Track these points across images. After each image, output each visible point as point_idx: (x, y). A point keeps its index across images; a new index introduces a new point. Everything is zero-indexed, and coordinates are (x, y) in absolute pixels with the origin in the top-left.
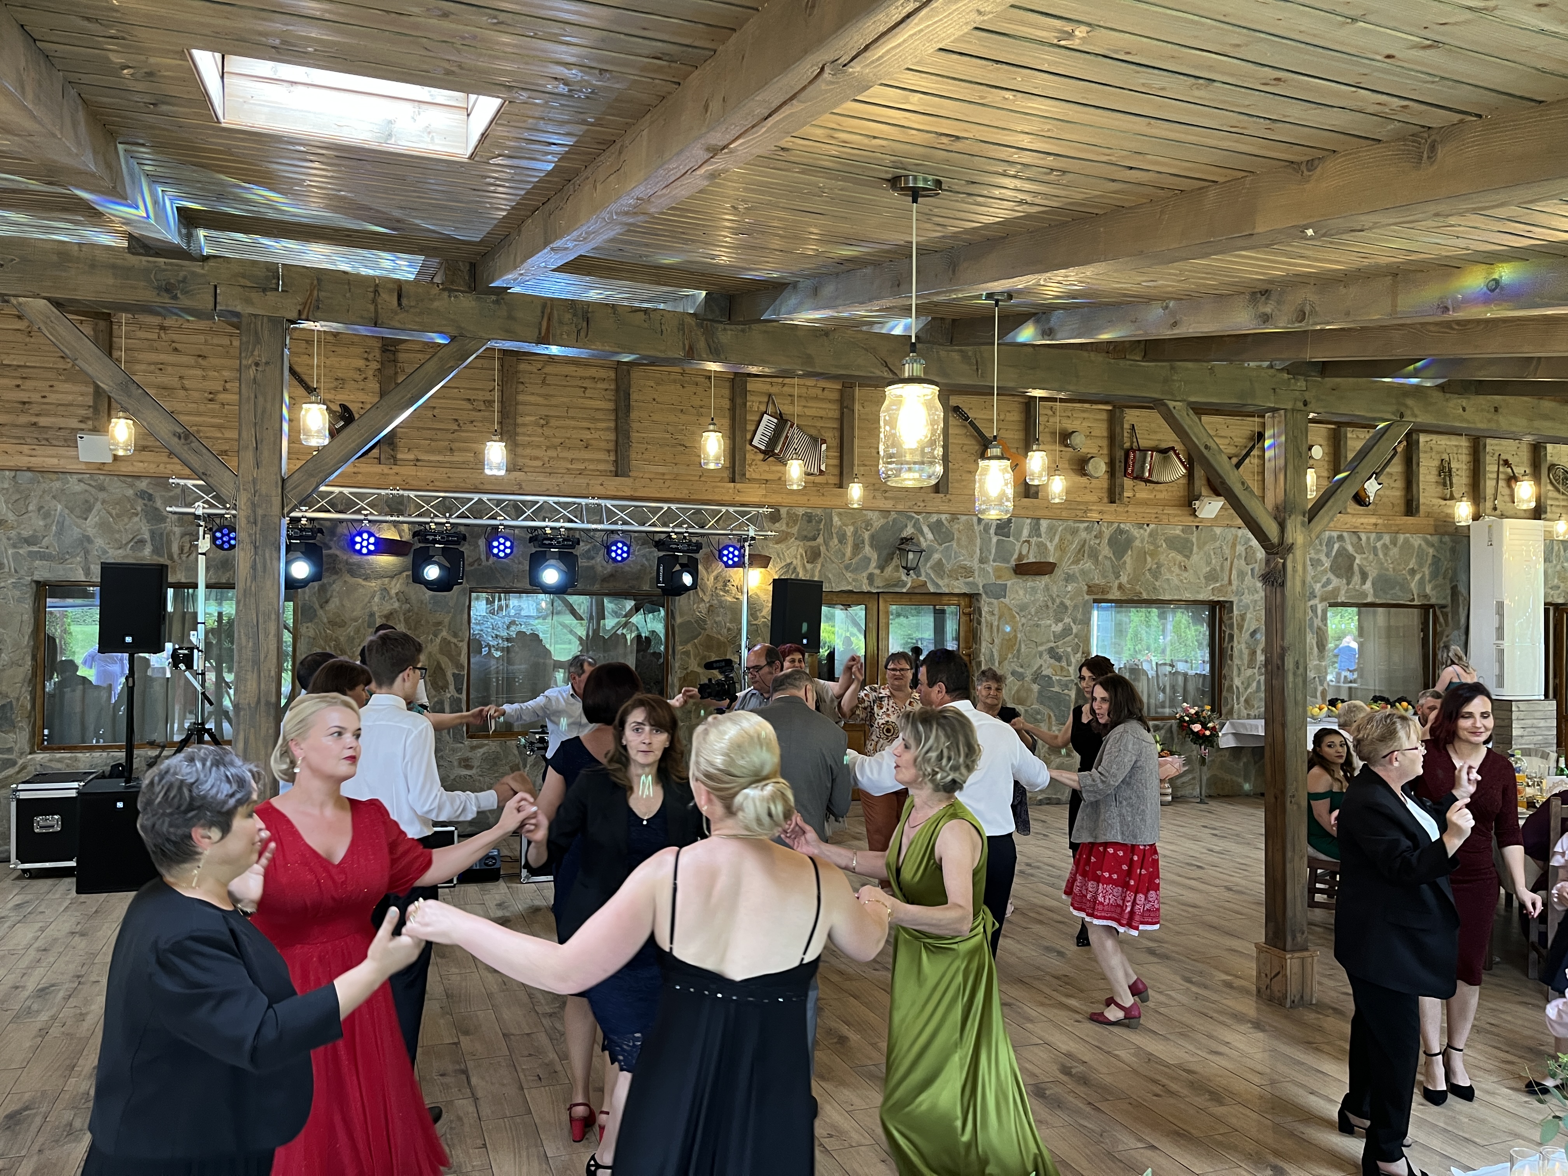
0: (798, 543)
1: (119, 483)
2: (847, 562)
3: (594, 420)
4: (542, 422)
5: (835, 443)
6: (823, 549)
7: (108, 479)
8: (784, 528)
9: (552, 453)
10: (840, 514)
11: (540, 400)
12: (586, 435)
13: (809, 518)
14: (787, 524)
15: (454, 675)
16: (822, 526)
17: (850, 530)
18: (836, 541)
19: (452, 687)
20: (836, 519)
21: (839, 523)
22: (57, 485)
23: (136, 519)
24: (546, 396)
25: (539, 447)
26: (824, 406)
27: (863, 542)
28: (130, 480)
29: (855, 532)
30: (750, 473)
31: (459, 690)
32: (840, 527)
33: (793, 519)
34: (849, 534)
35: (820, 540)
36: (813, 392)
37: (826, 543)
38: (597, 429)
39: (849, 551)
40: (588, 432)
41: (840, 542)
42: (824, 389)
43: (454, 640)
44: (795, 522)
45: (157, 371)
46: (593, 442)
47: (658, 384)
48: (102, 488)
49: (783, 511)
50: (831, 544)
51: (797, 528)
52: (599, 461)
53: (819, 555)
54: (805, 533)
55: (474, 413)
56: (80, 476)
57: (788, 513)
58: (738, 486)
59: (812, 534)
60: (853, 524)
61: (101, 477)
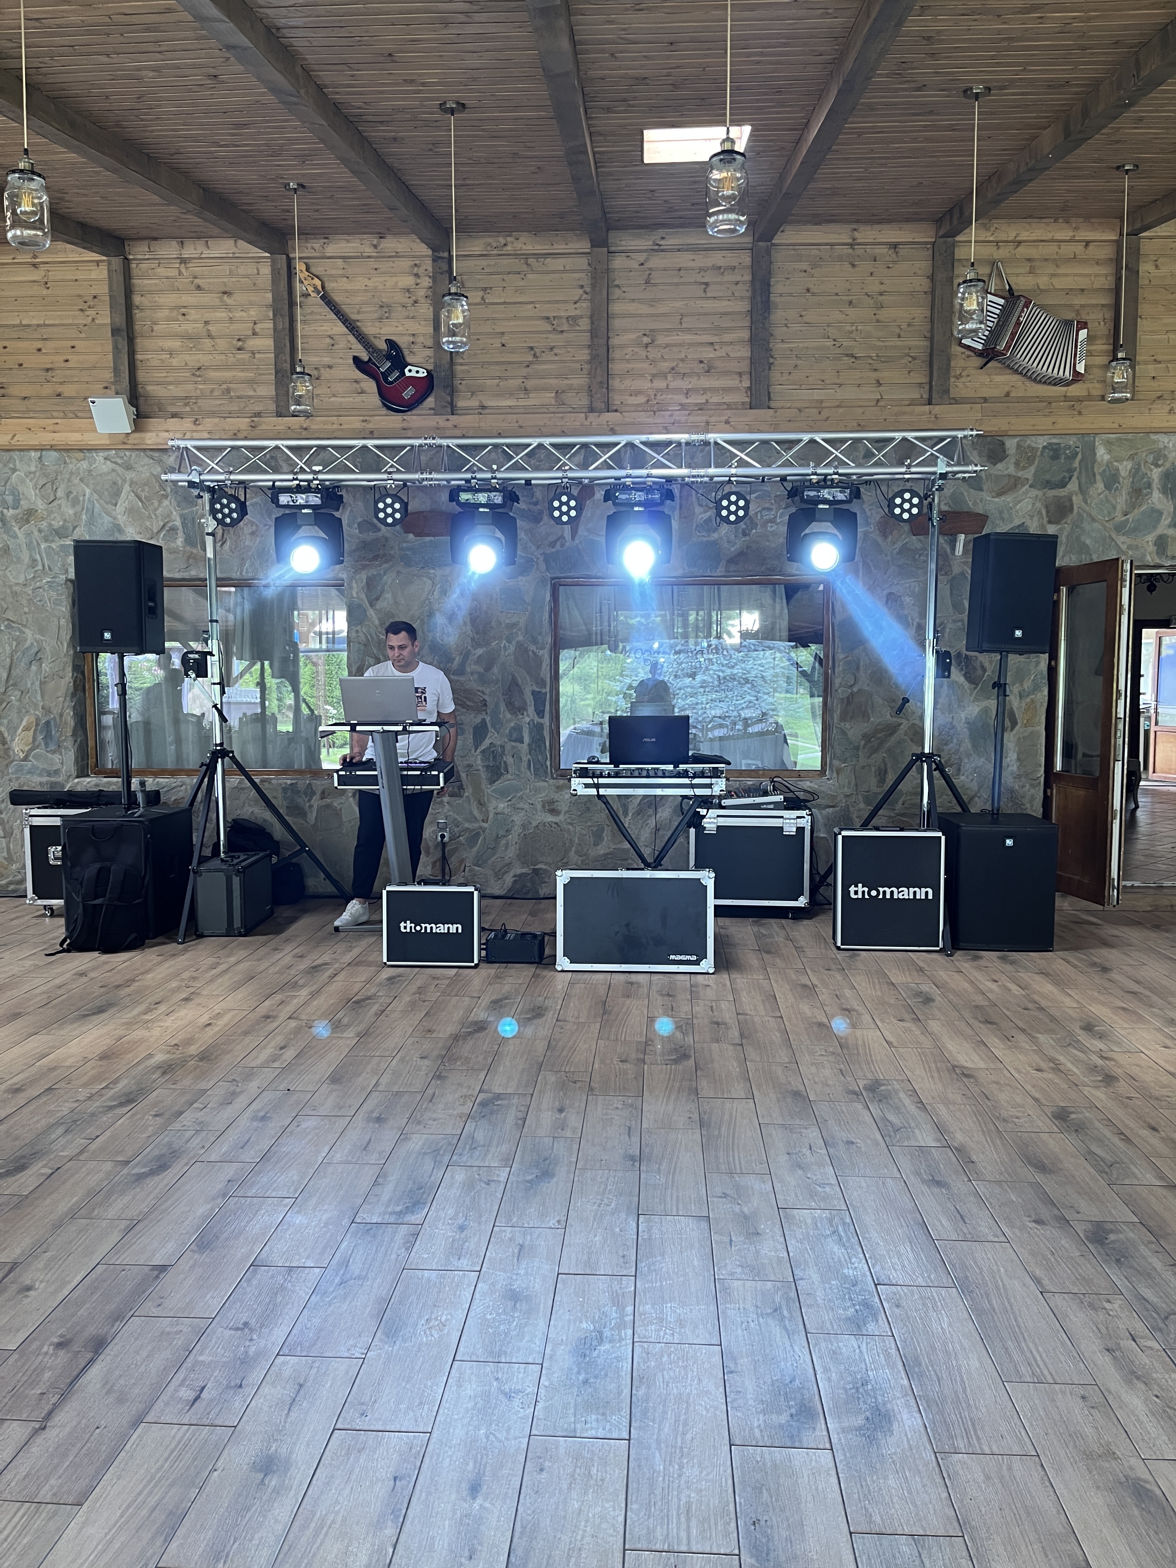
0: (1034, 492)
1: (147, 460)
2: (1120, 518)
3: (719, 330)
4: (646, 340)
5: (1103, 328)
6: (1077, 500)
7: (134, 454)
8: (1012, 470)
9: (660, 384)
10: (1108, 443)
11: (644, 309)
12: (708, 354)
13: (1054, 452)
14: (1017, 464)
15: (533, 693)
16: (1076, 464)
17: (1125, 468)
18: (1100, 486)
19: (531, 709)
20: (1102, 454)
21: (1107, 457)
22: (84, 465)
23: (166, 503)
24: (652, 302)
25: (642, 376)
26: (1087, 270)
27: (1149, 485)
28: (156, 454)
29: (1136, 472)
30: (959, 388)
31: (540, 713)
32: (1109, 464)
33: (1027, 456)
34: (1123, 473)
35: (1073, 486)
36: (1067, 250)
37: (1082, 491)
38: (722, 343)
39: (1121, 500)
40: (710, 349)
41: (1108, 487)
42: (1087, 243)
43: (533, 647)
44: (1030, 460)
45: (181, 318)
46: (718, 363)
47: (814, 266)
48: (129, 467)
49: (1011, 444)
50: (1092, 492)
51: (1033, 469)
52: (726, 390)
53: (1071, 510)
54: (1048, 477)
55: (552, 336)
56: (106, 453)
57: (1019, 446)
58: (937, 409)
59: (1059, 478)
60: (1132, 457)
61: (128, 453)
